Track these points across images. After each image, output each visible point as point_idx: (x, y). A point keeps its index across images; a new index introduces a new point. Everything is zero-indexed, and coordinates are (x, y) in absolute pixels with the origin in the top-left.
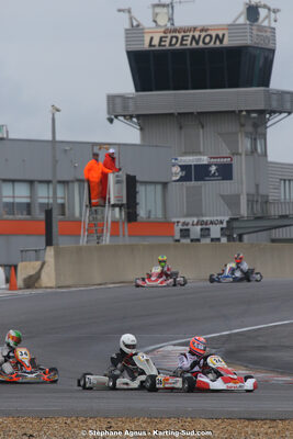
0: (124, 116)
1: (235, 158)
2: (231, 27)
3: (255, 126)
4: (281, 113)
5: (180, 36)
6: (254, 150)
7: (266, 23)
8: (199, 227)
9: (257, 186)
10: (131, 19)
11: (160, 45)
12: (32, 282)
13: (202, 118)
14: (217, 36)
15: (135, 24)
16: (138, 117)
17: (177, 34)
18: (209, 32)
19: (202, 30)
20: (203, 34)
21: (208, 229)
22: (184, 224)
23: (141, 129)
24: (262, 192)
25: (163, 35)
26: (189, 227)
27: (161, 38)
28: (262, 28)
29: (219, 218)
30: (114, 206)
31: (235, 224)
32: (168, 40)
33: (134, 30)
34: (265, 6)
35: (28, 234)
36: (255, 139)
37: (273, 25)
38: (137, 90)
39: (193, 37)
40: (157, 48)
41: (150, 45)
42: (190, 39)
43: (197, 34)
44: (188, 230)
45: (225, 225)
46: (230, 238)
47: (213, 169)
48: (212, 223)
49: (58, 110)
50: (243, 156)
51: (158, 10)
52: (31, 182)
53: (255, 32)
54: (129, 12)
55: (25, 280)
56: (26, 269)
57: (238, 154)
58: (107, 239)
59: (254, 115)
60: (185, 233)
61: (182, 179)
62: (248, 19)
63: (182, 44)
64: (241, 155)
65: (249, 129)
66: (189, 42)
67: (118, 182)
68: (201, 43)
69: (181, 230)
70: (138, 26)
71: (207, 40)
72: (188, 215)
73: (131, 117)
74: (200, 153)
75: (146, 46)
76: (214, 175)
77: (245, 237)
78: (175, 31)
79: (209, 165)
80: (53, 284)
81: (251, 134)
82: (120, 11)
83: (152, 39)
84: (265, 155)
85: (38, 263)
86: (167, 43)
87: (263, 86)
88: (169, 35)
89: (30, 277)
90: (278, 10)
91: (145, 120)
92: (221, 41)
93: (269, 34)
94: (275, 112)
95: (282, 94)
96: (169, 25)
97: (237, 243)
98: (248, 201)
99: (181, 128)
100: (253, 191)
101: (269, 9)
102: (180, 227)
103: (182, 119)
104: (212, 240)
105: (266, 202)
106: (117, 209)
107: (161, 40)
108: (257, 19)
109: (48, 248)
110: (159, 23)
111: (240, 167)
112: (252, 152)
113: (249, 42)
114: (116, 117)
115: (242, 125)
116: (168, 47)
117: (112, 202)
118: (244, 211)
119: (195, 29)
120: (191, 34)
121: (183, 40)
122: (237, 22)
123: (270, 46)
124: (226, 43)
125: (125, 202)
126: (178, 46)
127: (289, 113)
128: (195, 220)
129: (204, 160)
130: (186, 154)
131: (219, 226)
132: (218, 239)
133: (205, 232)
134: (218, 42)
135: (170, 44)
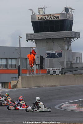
0: (31, 40)
1: (63, 51)
2: (61, 14)
3: (68, 42)
4: (75, 38)
5: (46, 17)
6: (68, 49)
7: (70, 13)
8: (53, 71)
9: (69, 59)
10: (32, 12)
11: (41, 19)
12: (15, 86)
13: (53, 40)
14: (57, 17)
15: (34, 13)
16: (35, 40)
17: (46, 16)
18: (55, 16)
19: (53, 15)
20: (53, 16)
21: (55, 71)
22: (48, 70)
23: (36, 43)
24: (70, 61)
25: (41, 16)
26: (50, 71)
27: (41, 17)
28: (69, 14)
29: (58, 68)
30: (37, 64)
31: (63, 70)
32: (43, 18)
33: (33, 15)
34: (70, 8)
35: (6, 74)
36: (68, 46)
37: (73, 13)
38: (34, 32)
39: (50, 17)
40: (40, 20)
41: (38, 19)
42: (49, 17)
43: (51, 16)
44: (50, 72)
45: (60, 70)
46: (62, 74)
47: (57, 54)
48: (56, 70)
49: (21, 38)
50: (65, 51)
51: (40, 10)
52: (7, 59)
53: (68, 15)
54: (32, 10)
55: (13, 86)
56: (13, 83)
57: (63, 50)
58: (35, 74)
59: (68, 39)
60: (49, 73)
61: (48, 57)
62: (66, 12)
63: (47, 19)
64: (64, 50)
65: (66, 43)
66: (49, 19)
67: (38, 58)
68: (52, 19)
69: (48, 72)
70: (34, 14)
71: (54, 18)
72: (49, 68)
73: (33, 40)
74: (53, 50)
75: (37, 20)
76: (57, 56)
77: (66, 73)
78: (45, 15)
79: (55, 53)
80: (21, 87)
81: (67, 44)
82: (29, 10)
83: (38, 18)
84: (71, 50)
85: (17, 81)
86: (43, 19)
87: (70, 31)
88: (43, 17)
89: (14, 85)
90: (74, 9)
91: (37, 41)
92: (58, 18)
93: (71, 16)
94: (73, 38)
95: (75, 33)
96: (43, 14)
97: (64, 75)
98: (67, 63)
99: (47, 43)
100: (68, 60)
101: (71, 9)
102: (47, 71)
103: (47, 40)
104: (57, 74)
105: (72, 63)
106: (37, 65)
107: (41, 18)
108: (68, 12)
109: (19, 77)
110: (41, 13)
111: (64, 54)
112: (67, 49)
113: (66, 18)
114: (29, 40)
115: (65, 42)
116: (43, 20)
117: (36, 64)
118: (65, 66)
119: (51, 15)
120: (50, 16)
121: (47, 18)
122: (63, 13)
123: (72, 19)
124: (60, 18)
125: (40, 63)
126: (46, 20)
127: (78, 38)
128: (52, 69)
129: (54, 52)
130: (48, 50)
131: (58, 71)
132: (58, 74)
133: (55, 72)
134: (57, 18)
135: (44, 19)
